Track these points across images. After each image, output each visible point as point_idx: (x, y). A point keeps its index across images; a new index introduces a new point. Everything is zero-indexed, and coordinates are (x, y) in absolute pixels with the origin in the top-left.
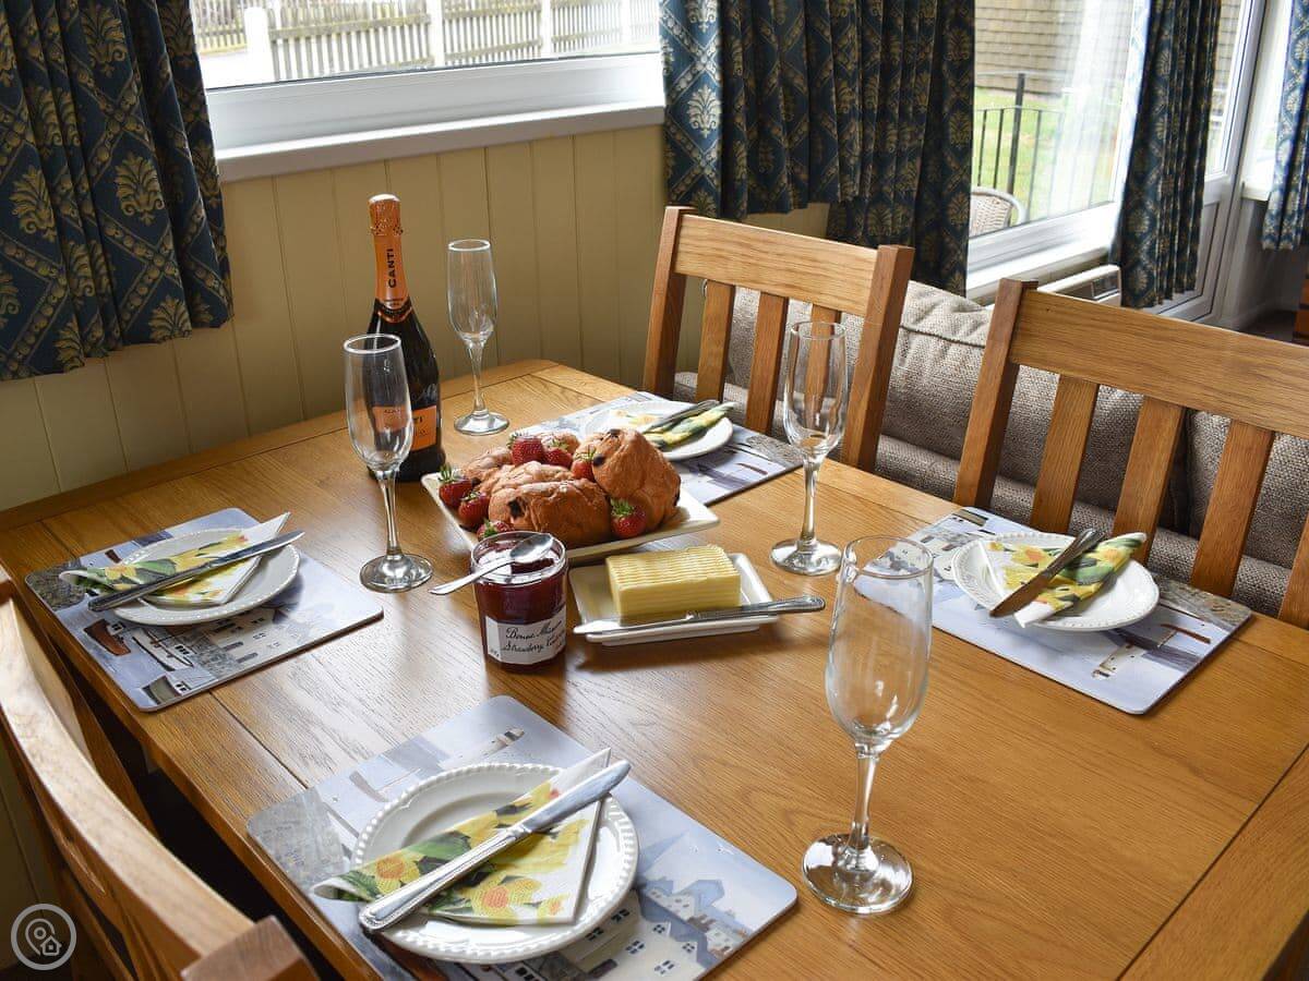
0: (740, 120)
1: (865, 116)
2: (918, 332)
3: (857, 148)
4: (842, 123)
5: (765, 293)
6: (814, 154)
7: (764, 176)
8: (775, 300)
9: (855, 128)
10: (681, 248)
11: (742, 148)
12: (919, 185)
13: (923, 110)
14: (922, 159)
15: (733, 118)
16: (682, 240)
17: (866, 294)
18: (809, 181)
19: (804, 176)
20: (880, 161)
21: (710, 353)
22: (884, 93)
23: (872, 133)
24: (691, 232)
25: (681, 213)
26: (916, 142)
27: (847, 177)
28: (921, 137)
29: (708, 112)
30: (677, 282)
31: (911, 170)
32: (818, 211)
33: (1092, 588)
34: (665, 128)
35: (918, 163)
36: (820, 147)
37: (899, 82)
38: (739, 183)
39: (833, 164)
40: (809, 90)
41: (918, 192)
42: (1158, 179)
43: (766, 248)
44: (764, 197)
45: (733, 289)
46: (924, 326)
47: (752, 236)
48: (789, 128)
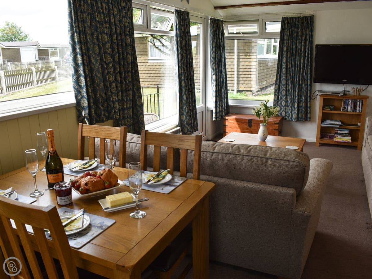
0: (92, 104)
1: (118, 101)
2: (131, 142)
3: (118, 108)
4: (114, 103)
5: (101, 138)
6: (108, 110)
7: (99, 116)
8: (103, 139)
9: (117, 104)
10: (83, 131)
11: (93, 110)
12: (132, 114)
13: (131, 99)
14: (132, 109)
15: (90, 104)
16: (83, 129)
17: (119, 136)
18: (108, 115)
19: (107, 114)
20: (123, 109)
21: (91, 151)
22: (122, 96)
23: (121, 104)
24: (85, 128)
25: (82, 124)
26: (130, 105)
27: (116, 114)
28: (131, 104)
29: (85, 103)
30: (83, 138)
31: (130, 111)
32: (111, 121)
33: (161, 178)
34: (76, 107)
35: (131, 110)
36: (110, 108)
37: (125, 93)
38: (93, 117)
39: (113, 111)
40: (106, 96)
41: (132, 115)
42: (186, 108)
43: (100, 129)
44: (99, 120)
45: (94, 138)
46: (132, 141)
47: (97, 127)
48: (103, 105)
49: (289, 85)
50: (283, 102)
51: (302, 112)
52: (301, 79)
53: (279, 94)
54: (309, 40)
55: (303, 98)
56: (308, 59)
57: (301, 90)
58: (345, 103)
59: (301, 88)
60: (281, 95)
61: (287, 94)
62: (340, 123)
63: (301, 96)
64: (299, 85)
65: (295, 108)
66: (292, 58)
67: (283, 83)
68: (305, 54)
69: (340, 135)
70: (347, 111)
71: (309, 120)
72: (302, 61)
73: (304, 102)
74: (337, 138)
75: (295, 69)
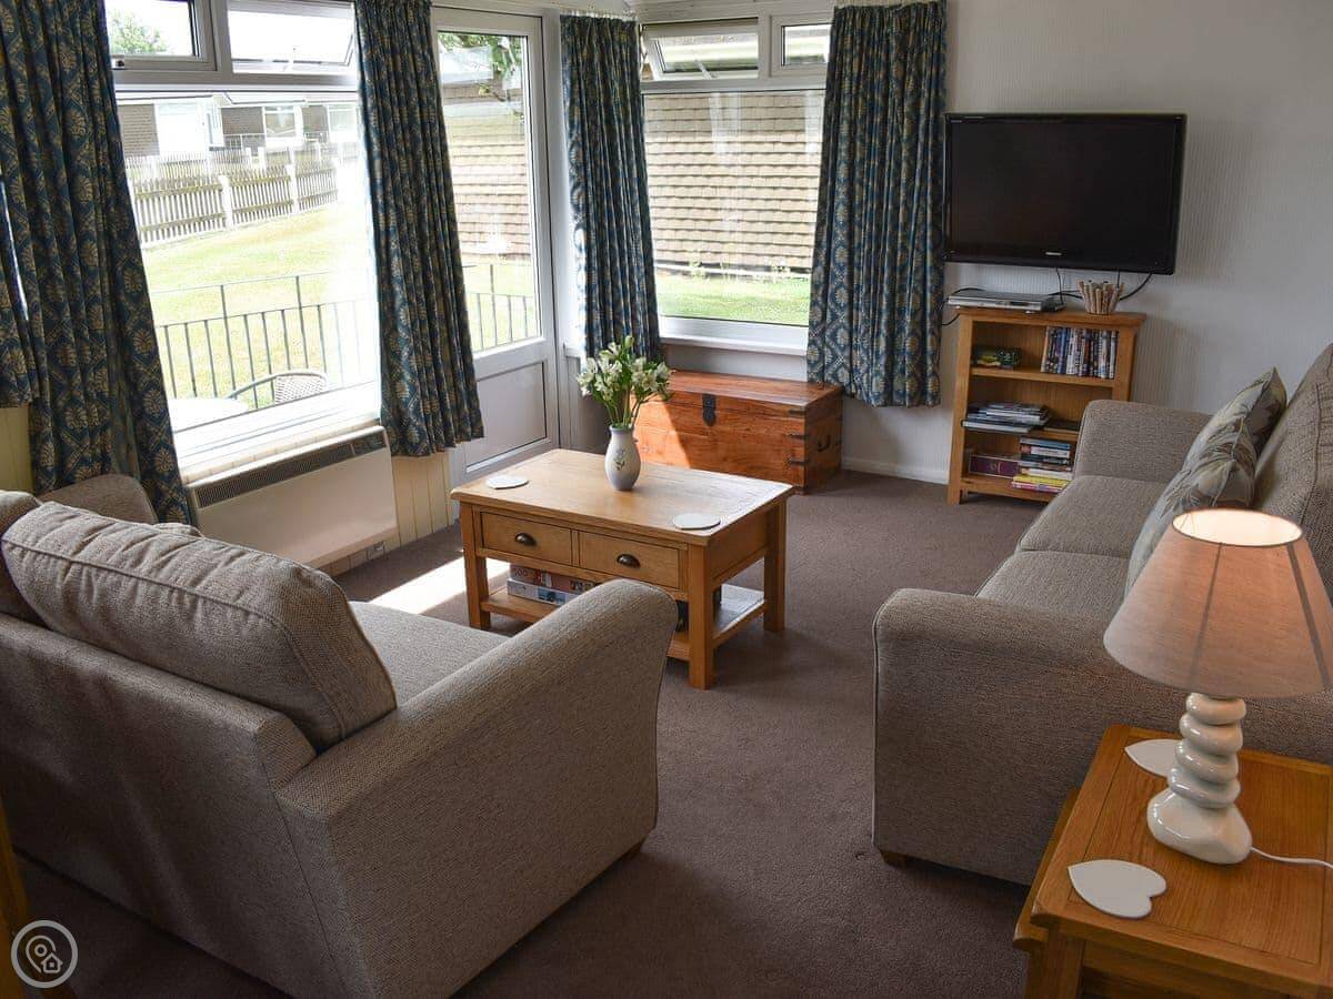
26: (98, 355)
35: (105, 371)
49: (859, 268)
50: (839, 333)
51: (903, 372)
52: (899, 246)
53: (825, 301)
54: (926, 95)
55: (908, 318)
56: (924, 167)
57: (902, 289)
58: (1055, 341)
59: (903, 279)
60: (832, 307)
61: (855, 302)
62: (1036, 419)
63: (901, 313)
64: (893, 269)
65: (878, 357)
66: (869, 165)
67: (837, 260)
68: (913, 151)
69: (1040, 465)
70: (1063, 372)
71: (930, 403)
72: (904, 177)
73: (913, 333)
74: (1025, 475)
75: (880, 206)
